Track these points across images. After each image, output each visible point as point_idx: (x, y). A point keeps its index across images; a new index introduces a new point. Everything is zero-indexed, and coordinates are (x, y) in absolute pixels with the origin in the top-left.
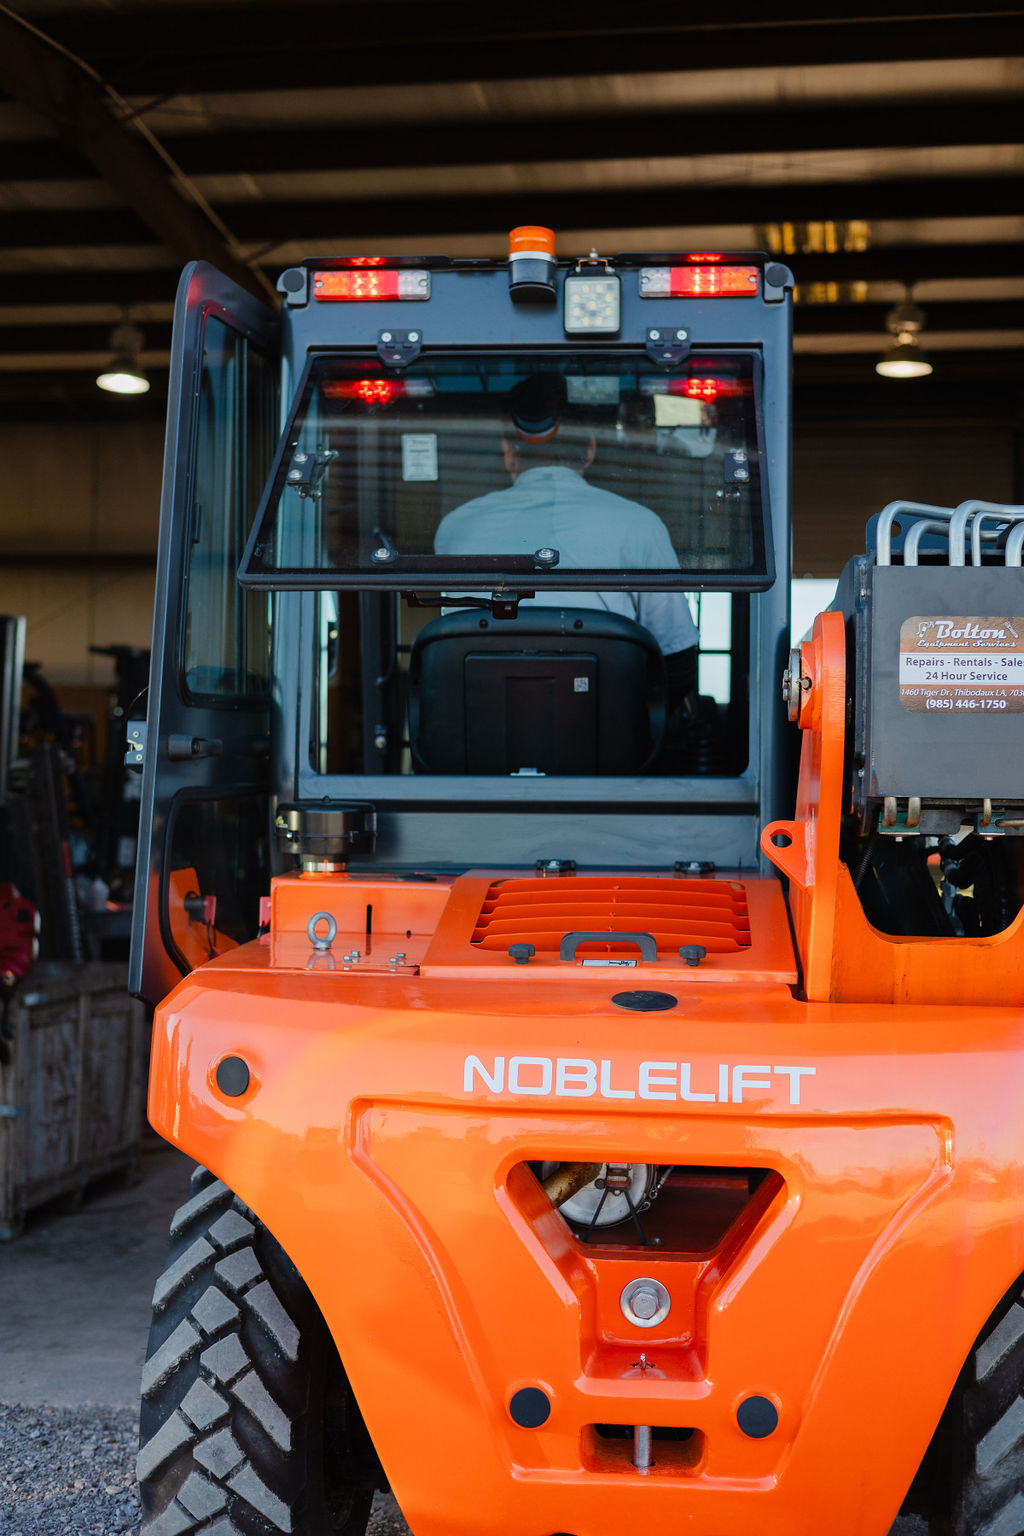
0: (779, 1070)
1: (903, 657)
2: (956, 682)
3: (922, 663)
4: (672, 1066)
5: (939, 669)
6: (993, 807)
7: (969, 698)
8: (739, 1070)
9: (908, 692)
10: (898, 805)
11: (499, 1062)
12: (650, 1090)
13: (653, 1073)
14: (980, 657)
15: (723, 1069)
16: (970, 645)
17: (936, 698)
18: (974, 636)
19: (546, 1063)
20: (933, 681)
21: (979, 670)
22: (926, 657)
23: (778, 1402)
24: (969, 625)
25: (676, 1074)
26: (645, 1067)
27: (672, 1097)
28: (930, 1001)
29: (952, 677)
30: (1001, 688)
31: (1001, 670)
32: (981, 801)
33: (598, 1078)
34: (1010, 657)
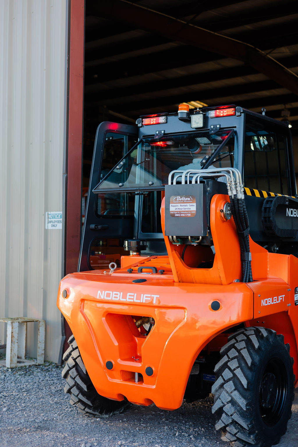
0: (152, 296)
1: (171, 205)
2: (181, 210)
3: (174, 206)
4: (133, 294)
5: (177, 207)
6: (191, 238)
7: (183, 214)
8: (145, 295)
9: (172, 213)
10: (176, 238)
11: (103, 292)
12: (129, 299)
13: (130, 295)
14: (185, 204)
15: (142, 295)
16: (183, 202)
17: (177, 214)
18: (184, 200)
19: (111, 292)
20: (176, 210)
21: (185, 207)
22: (175, 205)
23: (153, 369)
24: (183, 197)
25: (133, 296)
26: (128, 294)
27: (132, 301)
28: (201, 283)
29: (180, 209)
30: (189, 211)
31: (189, 207)
32: (188, 236)
33: (120, 296)
34: (191, 204)
